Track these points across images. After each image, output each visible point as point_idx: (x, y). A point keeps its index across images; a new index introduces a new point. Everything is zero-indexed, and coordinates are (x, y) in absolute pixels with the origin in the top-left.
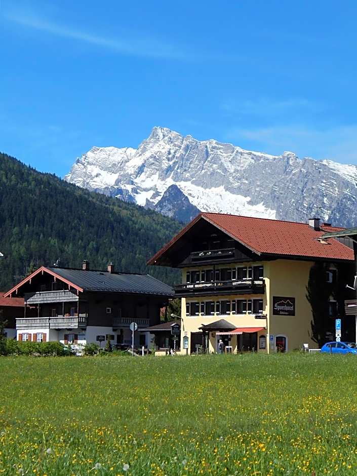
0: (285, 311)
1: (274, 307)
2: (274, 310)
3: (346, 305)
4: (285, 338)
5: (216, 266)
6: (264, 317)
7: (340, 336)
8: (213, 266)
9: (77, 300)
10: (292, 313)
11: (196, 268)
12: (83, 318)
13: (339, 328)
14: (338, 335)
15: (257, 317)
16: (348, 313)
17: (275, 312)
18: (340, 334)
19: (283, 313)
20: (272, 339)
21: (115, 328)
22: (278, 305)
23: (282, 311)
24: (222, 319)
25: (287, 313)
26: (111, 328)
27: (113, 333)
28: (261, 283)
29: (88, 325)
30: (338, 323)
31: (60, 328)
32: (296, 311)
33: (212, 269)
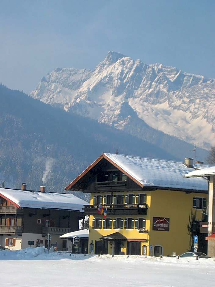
0: (162, 228)
1: (153, 224)
2: (153, 226)
3: (200, 226)
4: (161, 247)
5: (113, 192)
6: (146, 232)
7: (197, 248)
8: (111, 193)
9: (15, 213)
10: (167, 229)
11: (100, 194)
12: (19, 226)
13: (196, 242)
14: (196, 247)
15: (140, 232)
16: (202, 232)
17: (154, 228)
18: (197, 247)
19: (161, 229)
20: (151, 248)
21: (43, 235)
22: (157, 223)
23: (160, 227)
24: (117, 232)
25: (163, 229)
26: (41, 235)
27: (42, 239)
28: (144, 206)
29: (23, 232)
30: (196, 239)
31: (3, 234)
32: (170, 228)
33: (110, 194)
